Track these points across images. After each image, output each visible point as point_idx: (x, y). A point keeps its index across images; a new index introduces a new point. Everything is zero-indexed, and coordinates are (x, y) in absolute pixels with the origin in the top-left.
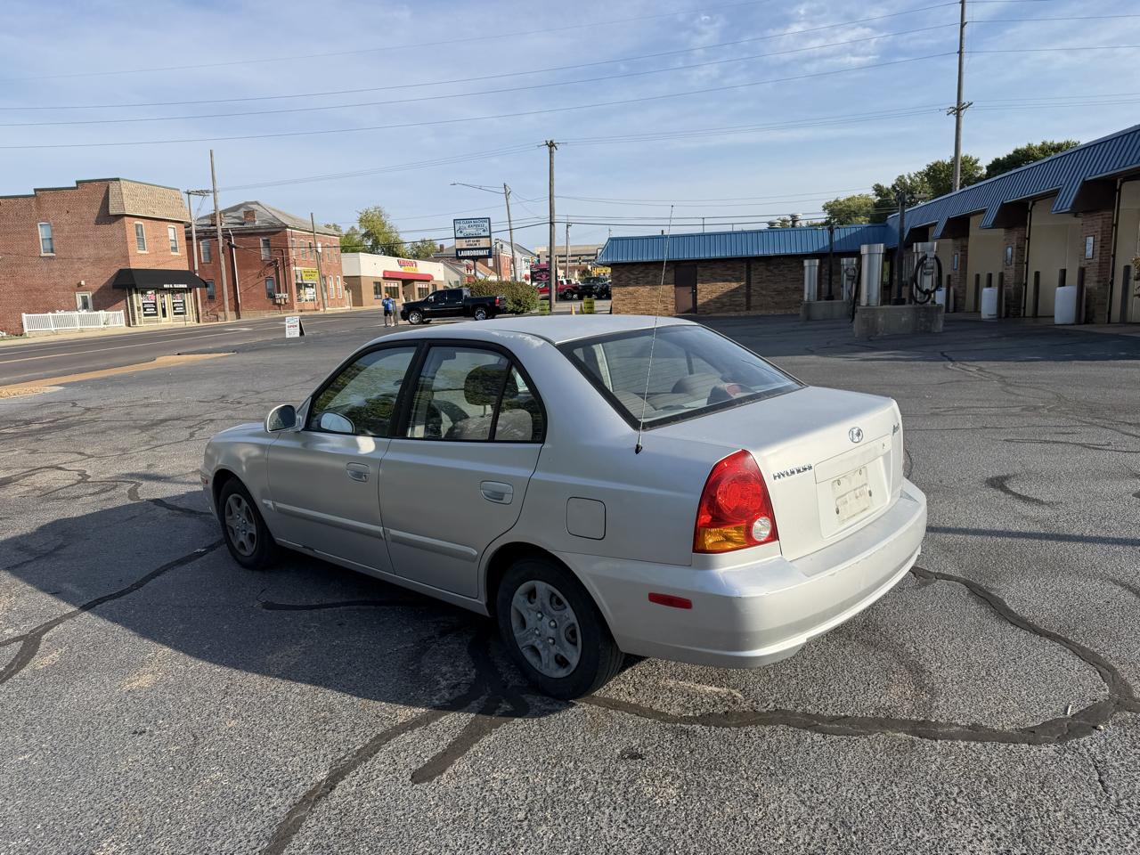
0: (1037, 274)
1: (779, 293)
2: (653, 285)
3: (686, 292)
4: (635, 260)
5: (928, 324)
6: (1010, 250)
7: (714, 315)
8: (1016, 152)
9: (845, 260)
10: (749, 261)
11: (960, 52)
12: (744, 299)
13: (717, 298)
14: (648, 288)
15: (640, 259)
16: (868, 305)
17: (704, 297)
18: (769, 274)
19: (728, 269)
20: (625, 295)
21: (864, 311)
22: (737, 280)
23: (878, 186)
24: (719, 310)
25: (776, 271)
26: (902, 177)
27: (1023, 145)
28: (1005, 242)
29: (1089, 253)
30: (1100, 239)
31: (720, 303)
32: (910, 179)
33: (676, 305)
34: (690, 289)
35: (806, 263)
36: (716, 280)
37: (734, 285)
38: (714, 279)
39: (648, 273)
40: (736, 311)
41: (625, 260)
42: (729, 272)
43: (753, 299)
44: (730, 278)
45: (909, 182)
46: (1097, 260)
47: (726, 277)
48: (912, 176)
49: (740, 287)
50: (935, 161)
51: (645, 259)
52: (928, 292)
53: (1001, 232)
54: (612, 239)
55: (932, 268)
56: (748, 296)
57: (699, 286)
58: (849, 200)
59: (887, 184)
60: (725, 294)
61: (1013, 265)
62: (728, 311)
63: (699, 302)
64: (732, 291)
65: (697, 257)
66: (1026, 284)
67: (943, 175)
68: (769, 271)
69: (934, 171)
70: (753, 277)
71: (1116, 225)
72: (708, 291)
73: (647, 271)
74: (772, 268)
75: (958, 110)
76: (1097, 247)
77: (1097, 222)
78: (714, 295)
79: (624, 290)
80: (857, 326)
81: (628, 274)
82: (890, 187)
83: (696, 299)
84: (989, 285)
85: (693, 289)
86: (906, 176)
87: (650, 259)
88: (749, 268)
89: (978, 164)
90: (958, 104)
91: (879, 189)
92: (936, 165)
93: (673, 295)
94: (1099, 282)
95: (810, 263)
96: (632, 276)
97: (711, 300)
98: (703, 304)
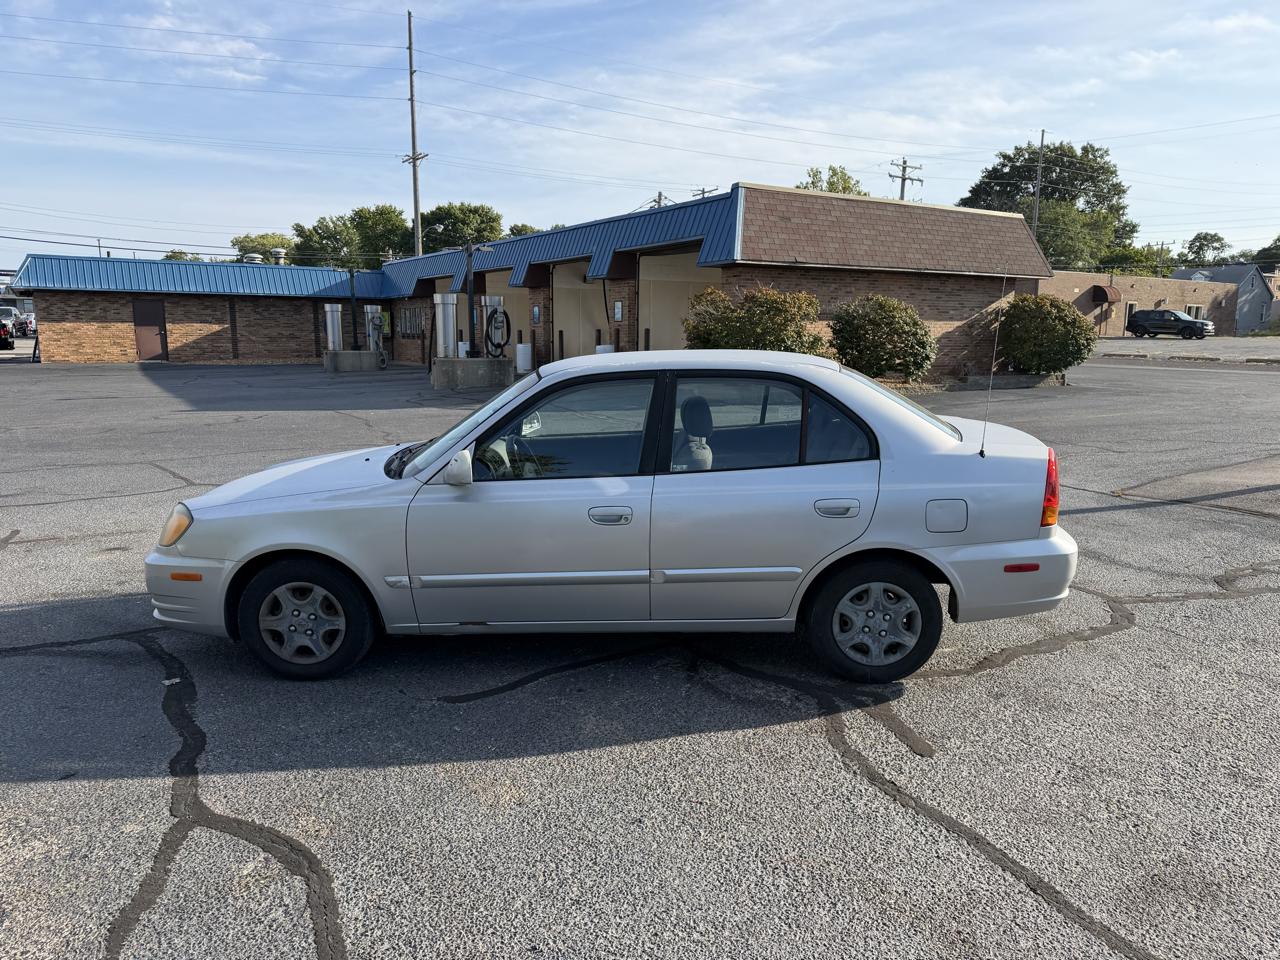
0: (561, 332)
1: (272, 339)
2: (101, 322)
3: (151, 334)
4: (74, 287)
5: (502, 377)
6: (536, 309)
7: (193, 363)
8: (439, 209)
9: (369, 307)
10: (232, 300)
11: (411, 100)
12: (230, 345)
13: (194, 342)
14: (95, 325)
15: (82, 287)
16: (446, 356)
17: (176, 340)
18: (258, 316)
19: (207, 307)
20: (58, 334)
21: (443, 362)
22: (219, 321)
23: (298, 225)
24: (198, 357)
25: (265, 314)
26: (324, 219)
27: (444, 204)
28: (531, 301)
29: (618, 316)
30: (627, 304)
31: (198, 348)
32: (333, 223)
33: (138, 348)
34: (156, 330)
35: (328, 307)
36: (191, 320)
37: (216, 328)
38: (188, 318)
39: (93, 306)
40: (221, 359)
41: (58, 286)
42: (209, 312)
43: (241, 345)
44: (210, 319)
45: (332, 226)
46: (627, 323)
47: (204, 318)
48: (334, 219)
49: (224, 330)
50: (360, 207)
51: (90, 288)
52: (498, 346)
53: (526, 291)
54: (35, 257)
55: (502, 322)
56: (235, 342)
57: (169, 326)
58: (262, 237)
59: (309, 225)
60: (206, 338)
61: (541, 324)
62: (209, 359)
63: (171, 347)
64: (214, 334)
65: (165, 289)
66: (553, 342)
67: (370, 223)
68: (258, 313)
69: (360, 217)
70: (238, 319)
71: (638, 293)
72: (182, 334)
73: (91, 303)
74: (260, 310)
75: (414, 159)
76: (626, 311)
77: (625, 289)
78: (191, 339)
79: (57, 326)
80: (436, 377)
81: (62, 305)
82: (311, 228)
83: (167, 343)
84: (520, 342)
85: (160, 330)
86: (328, 220)
87: (97, 287)
88: (232, 308)
89: (403, 217)
90: (414, 153)
91: (300, 230)
92: (361, 211)
93: (132, 336)
94: (629, 342)
95: (332, 308)
96: (69, 309)
97: (186, 345)
98: (176, 349)
